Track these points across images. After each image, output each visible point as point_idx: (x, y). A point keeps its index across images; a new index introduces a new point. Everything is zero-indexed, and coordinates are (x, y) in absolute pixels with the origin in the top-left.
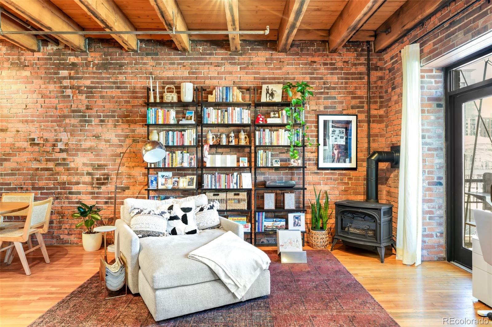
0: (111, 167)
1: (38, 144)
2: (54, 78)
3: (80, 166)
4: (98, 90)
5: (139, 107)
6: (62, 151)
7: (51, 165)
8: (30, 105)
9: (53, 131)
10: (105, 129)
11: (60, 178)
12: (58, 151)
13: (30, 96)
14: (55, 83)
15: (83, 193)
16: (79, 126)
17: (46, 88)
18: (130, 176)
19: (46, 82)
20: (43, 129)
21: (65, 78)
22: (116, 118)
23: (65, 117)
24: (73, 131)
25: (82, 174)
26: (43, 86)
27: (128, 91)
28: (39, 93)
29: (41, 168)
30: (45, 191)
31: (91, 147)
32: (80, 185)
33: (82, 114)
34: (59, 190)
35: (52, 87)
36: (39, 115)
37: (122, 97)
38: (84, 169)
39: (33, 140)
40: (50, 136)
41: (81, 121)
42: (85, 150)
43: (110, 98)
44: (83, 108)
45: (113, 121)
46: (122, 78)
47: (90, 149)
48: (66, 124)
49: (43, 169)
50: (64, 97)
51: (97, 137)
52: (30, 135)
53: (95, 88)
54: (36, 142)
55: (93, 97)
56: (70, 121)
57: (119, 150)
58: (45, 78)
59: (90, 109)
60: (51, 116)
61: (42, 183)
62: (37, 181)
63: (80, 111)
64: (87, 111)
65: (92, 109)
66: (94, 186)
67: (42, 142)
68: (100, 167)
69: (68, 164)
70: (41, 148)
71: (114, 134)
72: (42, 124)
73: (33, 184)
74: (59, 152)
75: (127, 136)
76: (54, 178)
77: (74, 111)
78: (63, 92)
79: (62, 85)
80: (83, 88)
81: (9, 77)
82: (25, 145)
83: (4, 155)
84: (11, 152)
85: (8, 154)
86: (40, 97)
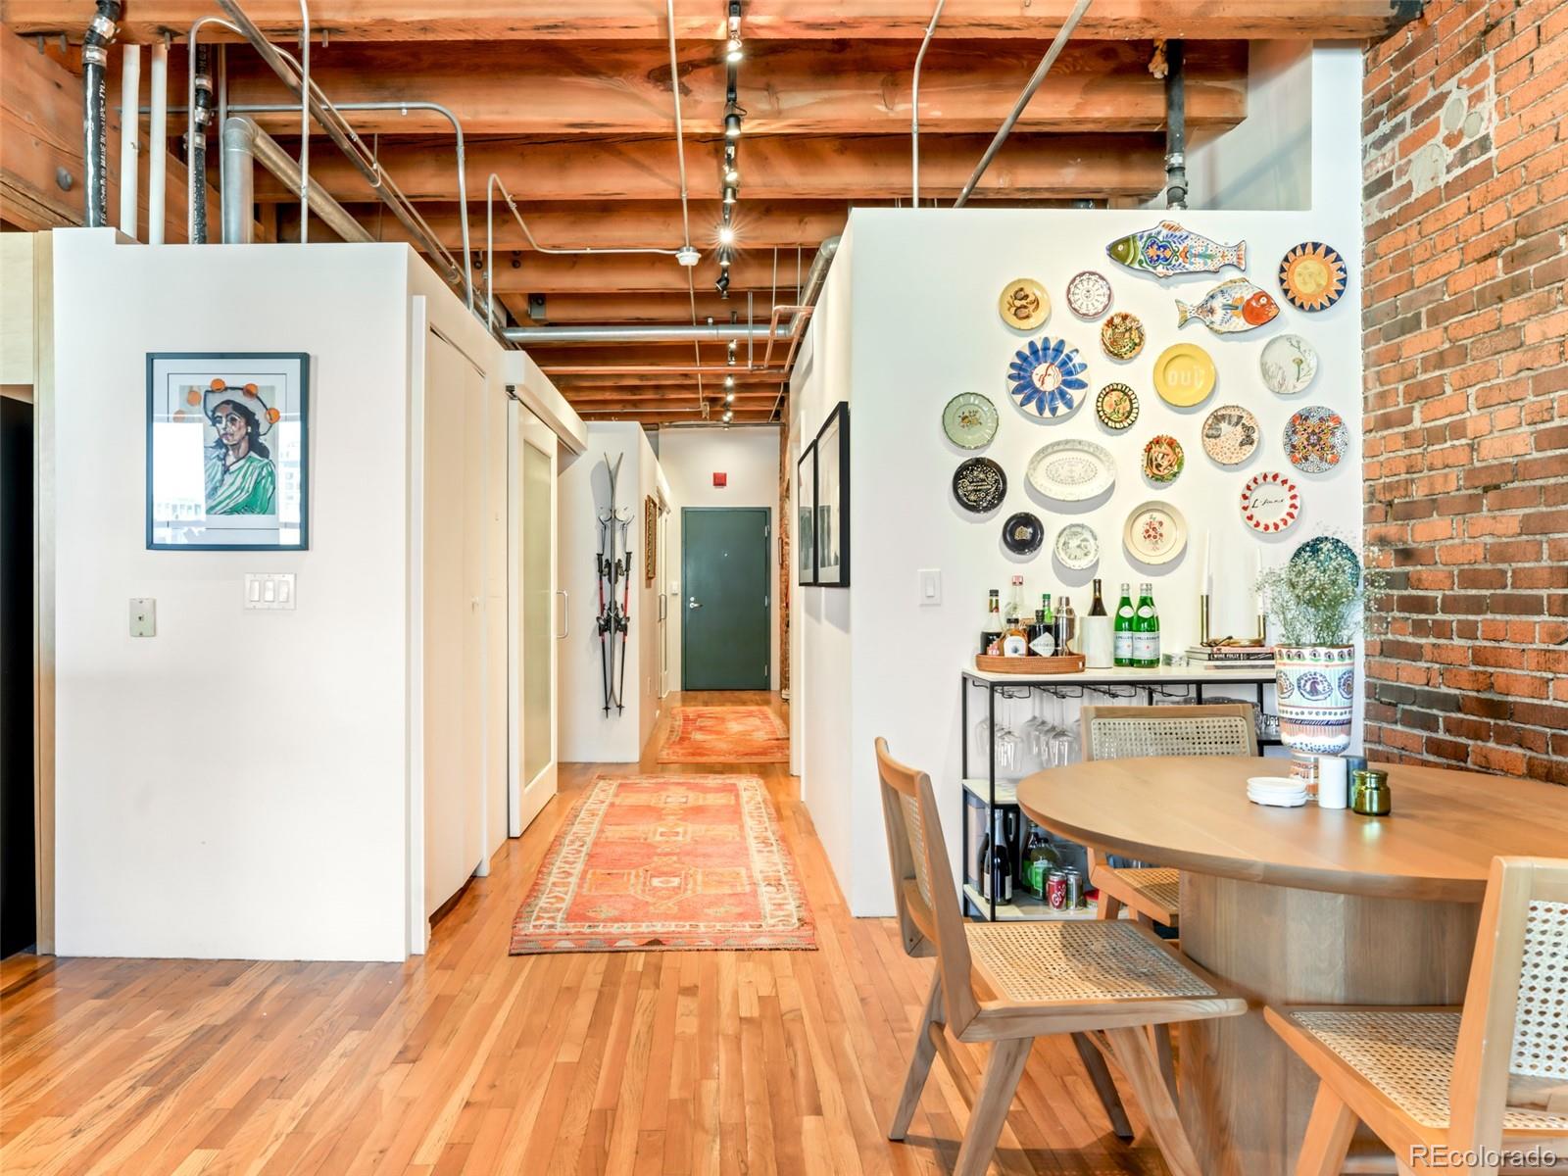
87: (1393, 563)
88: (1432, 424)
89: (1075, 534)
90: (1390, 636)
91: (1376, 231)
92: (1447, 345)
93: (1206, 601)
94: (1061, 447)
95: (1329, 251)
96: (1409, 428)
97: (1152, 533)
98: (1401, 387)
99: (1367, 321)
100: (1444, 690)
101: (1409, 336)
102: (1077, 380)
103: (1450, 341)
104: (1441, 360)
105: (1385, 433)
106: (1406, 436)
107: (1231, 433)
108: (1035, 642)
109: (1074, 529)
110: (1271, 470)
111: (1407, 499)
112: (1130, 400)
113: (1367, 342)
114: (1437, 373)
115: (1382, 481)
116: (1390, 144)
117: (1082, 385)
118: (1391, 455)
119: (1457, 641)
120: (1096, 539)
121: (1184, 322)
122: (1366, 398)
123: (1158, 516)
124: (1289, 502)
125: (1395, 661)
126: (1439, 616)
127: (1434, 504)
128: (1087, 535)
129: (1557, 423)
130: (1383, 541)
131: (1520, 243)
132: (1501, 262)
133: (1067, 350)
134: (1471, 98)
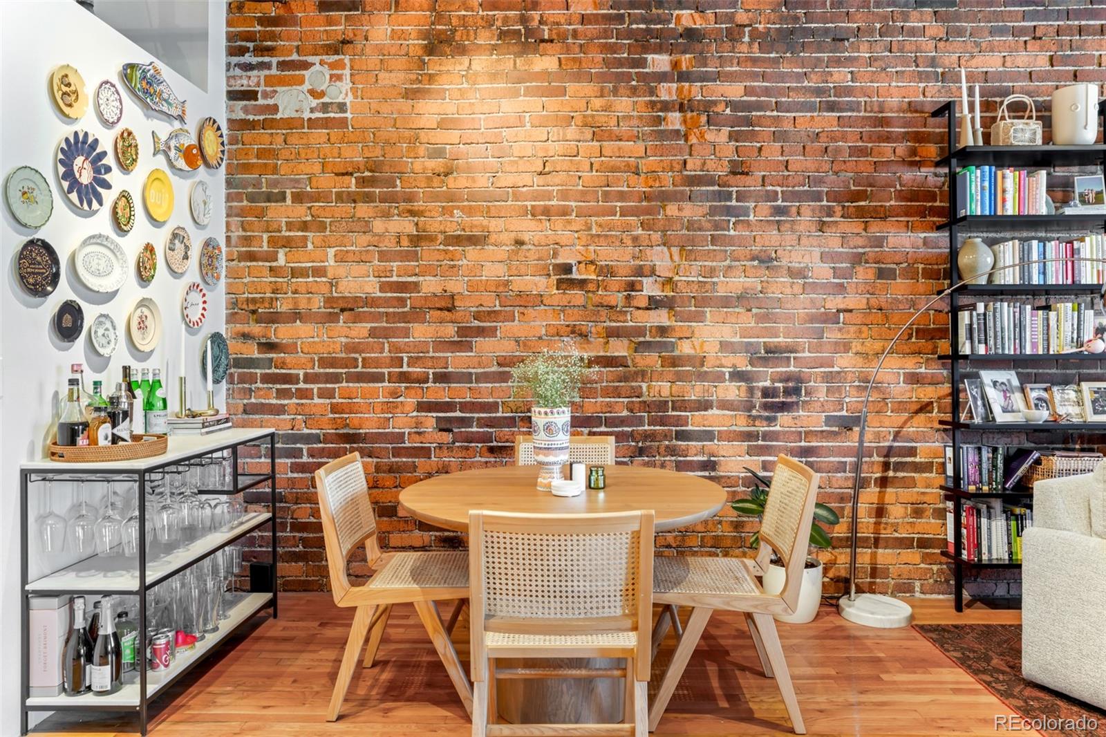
0: (807, 354)
1: (582, 283)
2: (629, 77)
3: (712, 351)
4: (768, 113)
5: (894, 168)
6: (654, 304)
7: (619, 348)
8: (558, 162)
9: (629, 242)
10: (790, 238)
11: (649, 387)
12: (644, 304)
13: (555, 132)
14: (634, 91)
15: (722, 436)
16: (708, 225)
17: (607, 108)
18: (866, 383)
19: (606, 91)
20: (598, 236)
21: (662, 77)
22: (825, 203)
23: (665, 197)
24: (692, 241)
25: (719, 378)
26: (597, 103)
27: (863, 118)
28: (586, 125)
29: (590, 358)
30: (602, 429)
31: (746, 291)
32: (710, 412)
33: (716, 188)
34: (646, 427)
35: (624, 104)
36: (583, 193)
37: (844, 138)
38: (724, 361)
39: (567, 269)
40: (619, 256)
41: (713, 211)
42: (726, 302)
43: (805, 138)
44: (722, 171)
45: (813, 210)
46: (841, 76)
47: (742, 299)
48: (668, 219)
49: (595, 362)
50: (662, 135)
51: (766, 261)
52: (555, 255)
53: (759, 106)
54: (575, 275)
55: (752, 136)
56: (680, 209)
57: (835, 302)
58: (602, 78)
59: (742, 173)
60: (622, 196)
61: (593, 405)
63: (710, 181)
64: (732, 179)
65: (747, 174)
66: (754, 412)
67: (595, 277)
68: (773, 354)
69: (673, 346)
70: (590, 295)
71: (817, 252)
72: (593, 219)
74: (647, 309)
75: (858, 259)
76: (632, 387)
77: (693, 181)
78: (659, 121)
79: (653, 98)
80: (720, 108)
81: (494, 77)
82: (542, 284)
83: (477, 316)
84: (498, 308)
85: (489, 313)
86: (590, 136)
87: (256, 352)
88: (296, 265)
89: (102, 323)
90: (253, 400)
91: (238, 125)
92: (309, 218)
93: (184, 381)
94: (95, 241)
95: (218, 128)
96: (274, 264)
97: (142, 325)
98: (265, 236)
99: (229, 183)
100: (306, 431)
101: (273, 204)
102: (104, 180)
103: (313, 216)
104: (304, 226)
105: (249, 264)
106: (271, 269)
107: (179, 248)
108: (119, 428)
109: (101, 319)
110: (196, 281)
111: (272, 310)
112: (130, 208)
113: (229, 198)
114: (300, 234)
115: (246, 295)
116: (255, 72)
117: (107, 186)
118: (255, 279)
119: (317, 400)
120: (115, 329)
121: (156, 152)
122: (228, 236)
123: (146, 311)
124: (201, 306)
125: (257, 417)
126: (302, 385)
127: (296, 316)
128: (108, 325)
129: (395, 279)
130: (246, 336)
131: (367, 174)
132: (353, 181)
133: (99, 150)
134: (331, 76)
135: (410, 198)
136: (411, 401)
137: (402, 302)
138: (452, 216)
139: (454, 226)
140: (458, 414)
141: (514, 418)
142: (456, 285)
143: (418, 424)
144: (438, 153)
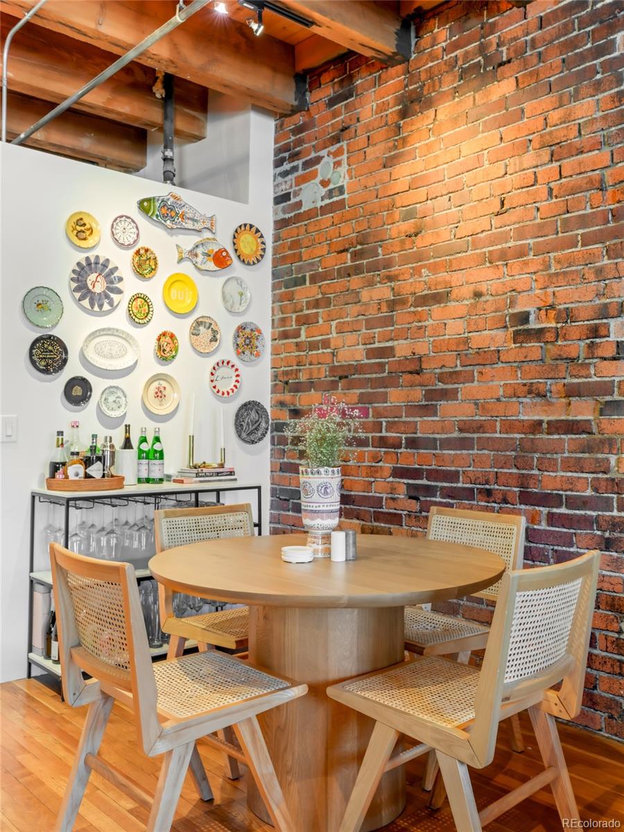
1: (539, 334)
2: (593, 71)
7: (583, 411)
8: (516, 197)
9: (592, 277)
11: (618, 462)
12: (611, 352)
13: (513, 163)
14: (598, 87)
17: (566, 118)
19: (565, 99)
20: (557, 274)
26: (555, 116)
28: (543, 146)
29: (549, 423)
30: (563, 510)
34: (615, 513)
35: (586, 108)
36: (541, 227)
39: (524, 318)
40: (581, 296)
49: (555, 427)
52: (512, 303)
54: (533, 325)
58: (562, 83)
60: (583, 221)
61: (551, 480)
62: (535, 472)
67: (553, 325)
70: (549, 346)
72: (552, 255)
73: (523, 481)
74: (615, 359)
76: (597, 461)
81: (455, 121)
82: (498, 338)
83: (441, 378)
84: (459, 368)
85: (451, 374)
86: (547, 158)
87: (288, 417)
88: (312, 339)
89: (112, 393)
90: (286, 460)
91: (281, 224)
92: (320, 296)
93: (192, 439)
94: (105, 333)
95: (257, 231)
96: (298, 340)
97: (160, 394)
98: (294, 316)
99: (274, 275)
101: (299, 287)
102: (117, 288)
103: (322, 293)
104: (316, 304)
105: (285, 341)
106: (297, 344)
107: (205, 333)
108: (91, 468)
109: (111, 390)
110: (226, 358)
111: (297, 381)
112: (148, 305)
113: (274, 287)
114: (315, 311)
115: (282, 369)
116: (290, 177)
117: (120, 292)
118: (288, 354)
120: (125, 397)
121: (180, 260)
122: (273, 320)
123: (164, 384)
124: (235, 379)
125: (288, 474)
127: (311, 385)
128: (120, 394)
129: (377, 345)
130: (282, 404)
131: (359, 247)
132: (349, 255)
133: (110, 267)
134: (335, 163)
135: (388, 264)
136: (387, 466)
137: (382, 365)
138: (420, 276)
139: (422, 286)
140: (424, 482)
141: (472, 489)
142: (423, 347)
143: (393, 490)
144: (409, 215)
